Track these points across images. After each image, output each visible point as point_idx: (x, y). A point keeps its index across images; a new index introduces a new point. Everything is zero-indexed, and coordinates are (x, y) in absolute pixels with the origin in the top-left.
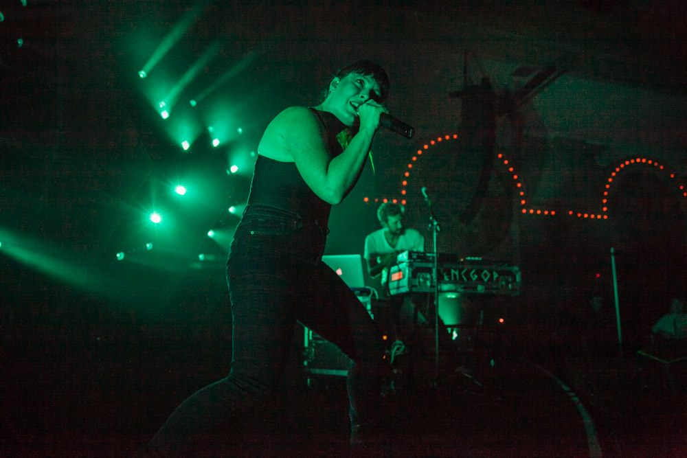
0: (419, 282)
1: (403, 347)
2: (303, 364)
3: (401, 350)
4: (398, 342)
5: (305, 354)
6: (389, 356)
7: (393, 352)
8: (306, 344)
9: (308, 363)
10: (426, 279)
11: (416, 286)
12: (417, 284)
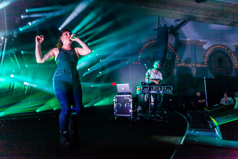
0: (145, 91)
1: (141, 108)
2: (114, 113)
3: (140, 109)
4: (139, 107)
5: (114, 110)
6: (137, 111)
7: (138, 109)
8: (115, 108)
9: (115, 113)
10: (146, 90)
11: (144, 92)
12: (144, 91)
